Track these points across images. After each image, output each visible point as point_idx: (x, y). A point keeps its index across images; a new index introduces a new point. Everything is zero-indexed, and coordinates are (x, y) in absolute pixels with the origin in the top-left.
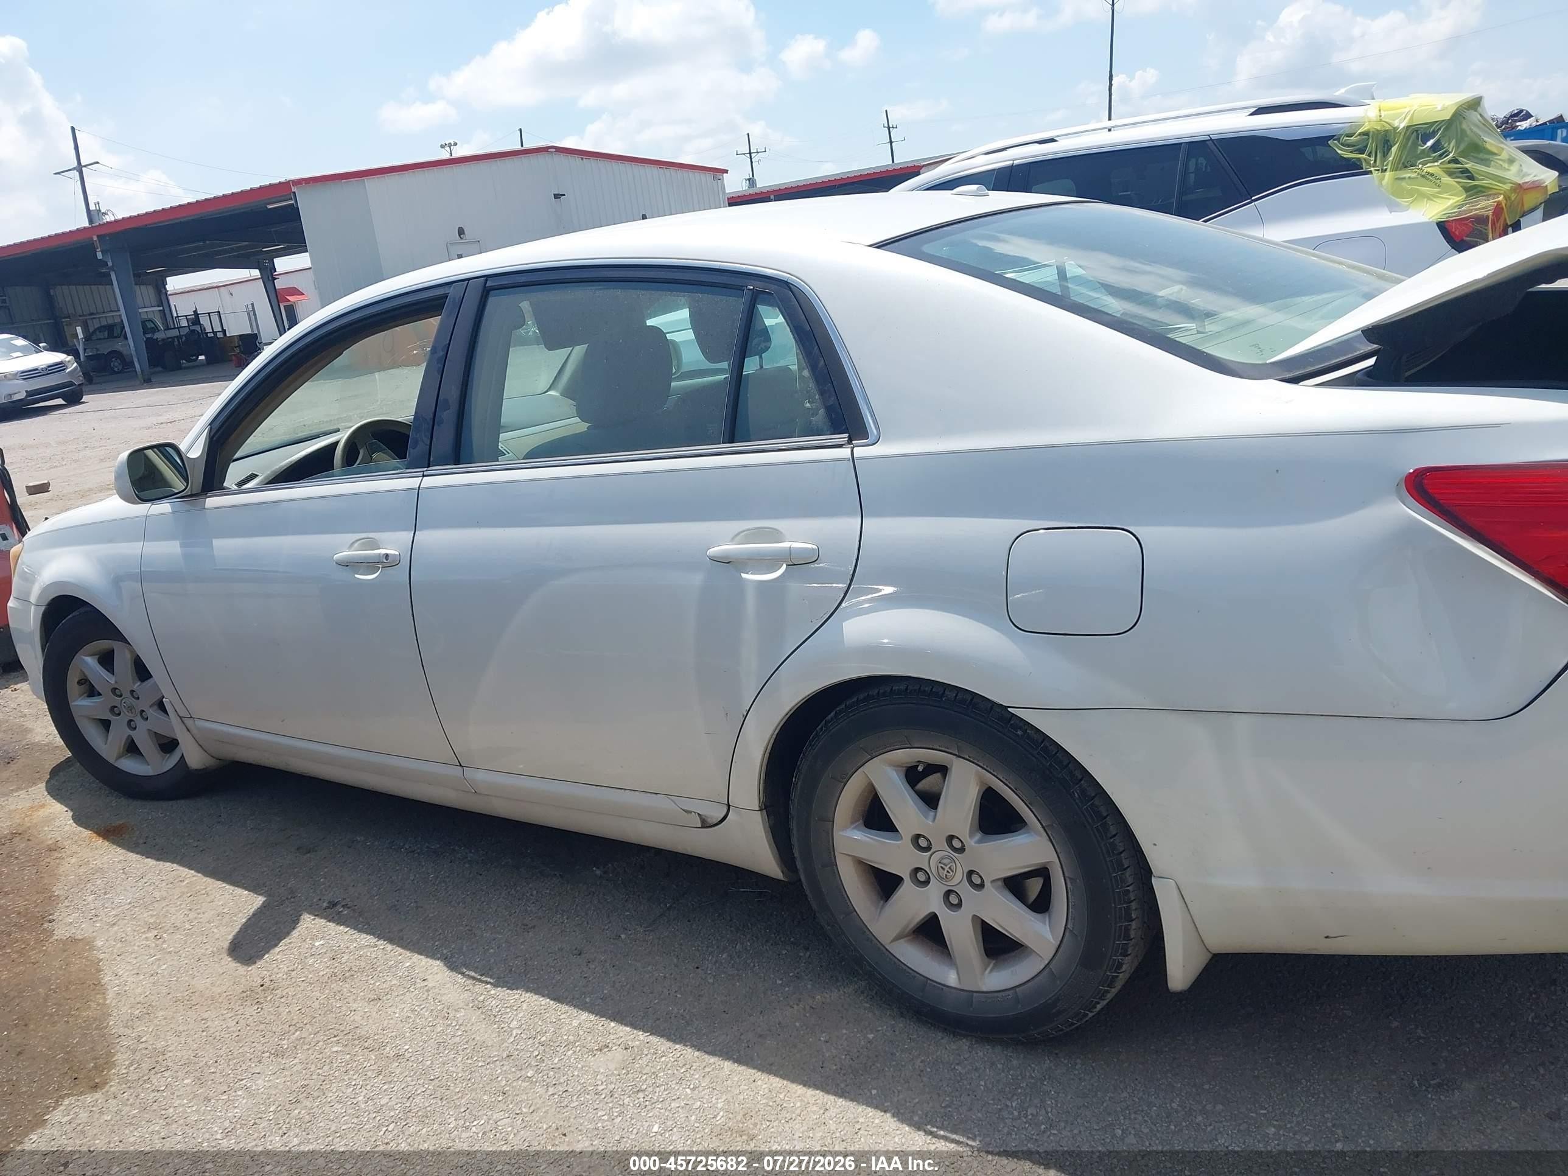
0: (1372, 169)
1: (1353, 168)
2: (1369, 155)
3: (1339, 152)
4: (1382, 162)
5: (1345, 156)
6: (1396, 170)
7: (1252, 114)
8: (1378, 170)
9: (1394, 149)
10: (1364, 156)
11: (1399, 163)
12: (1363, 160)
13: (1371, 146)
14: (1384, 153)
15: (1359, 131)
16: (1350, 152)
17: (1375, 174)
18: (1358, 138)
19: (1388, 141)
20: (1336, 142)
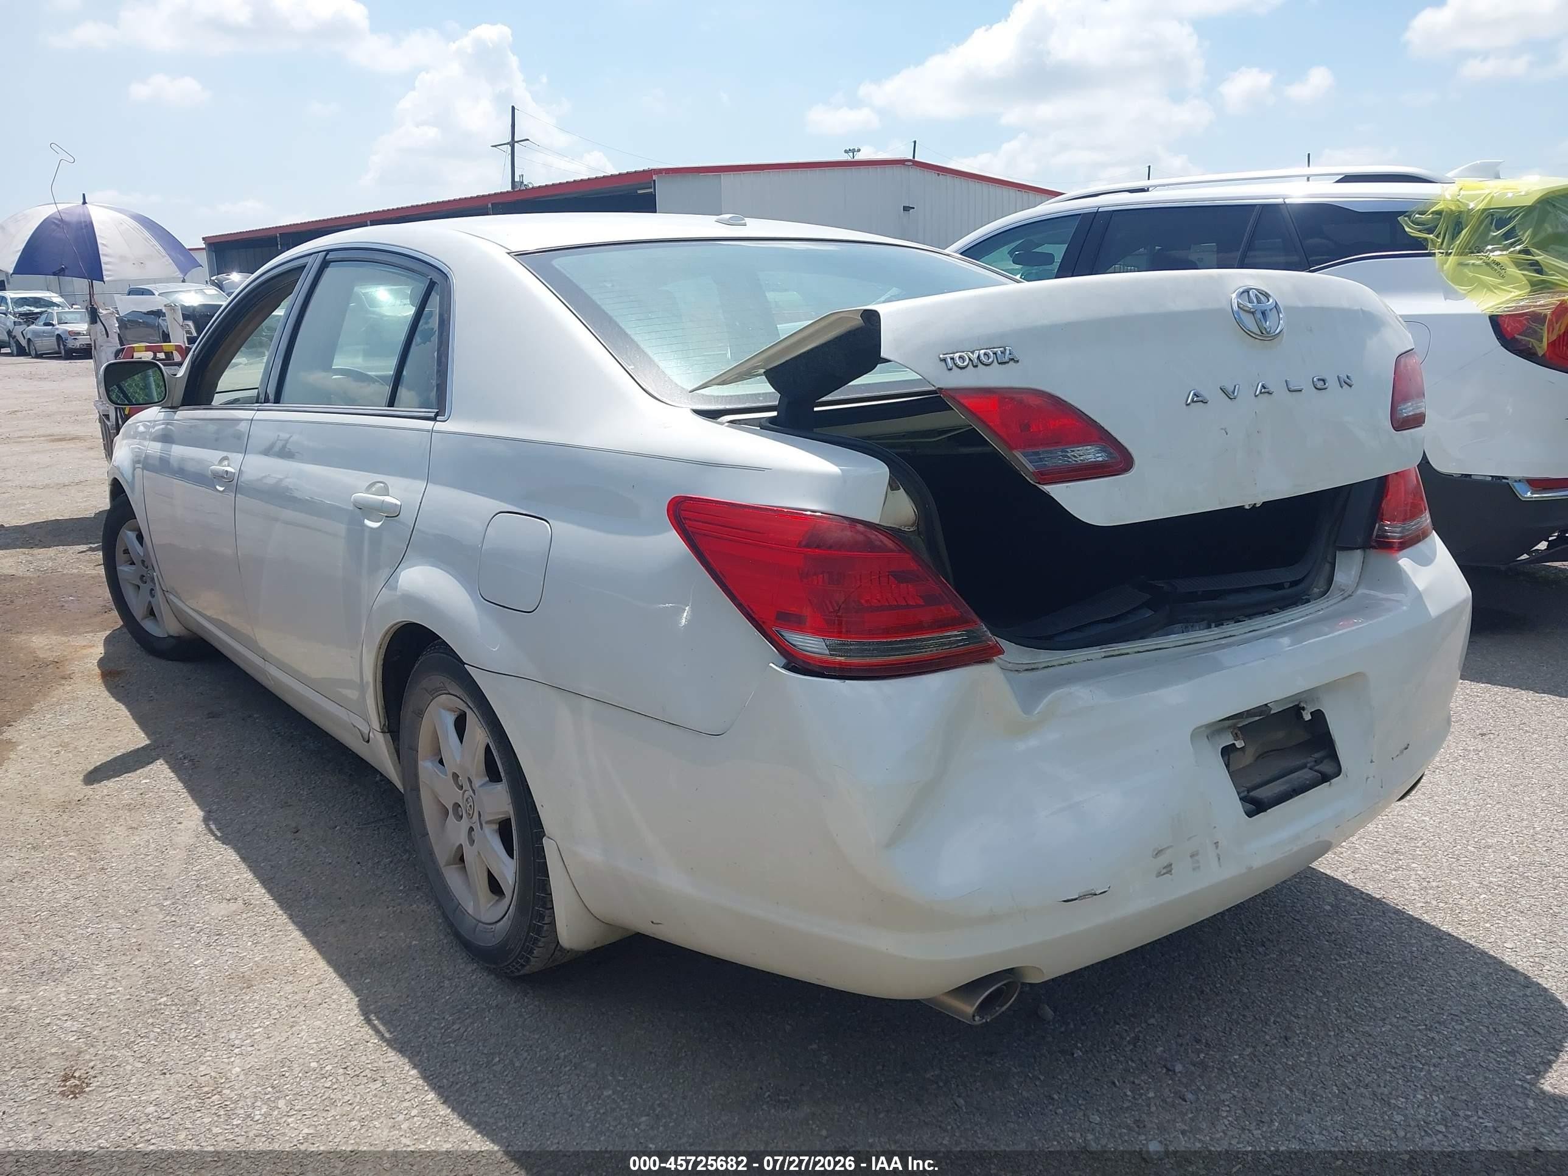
0: (1437, 251)
1: (1418, 247)
2: (1437, 237)
3: (1407, 229)
4: (1449, 245)
5: (1412, 235)
6: (1461, 255)
7: (1337, 182)
8: (1443, 253)
9: (1464, 232)
10: (1431, 236)
11: (1465, 248)
12: (1429, 241)
13: (1442, 227)
14: (1453, 236)
15: (1433, 209)
16: (1419, 231)
17: (1438, 256)
18: (1430, 216)
19: (1461, 223)
20: (1406, 218)
